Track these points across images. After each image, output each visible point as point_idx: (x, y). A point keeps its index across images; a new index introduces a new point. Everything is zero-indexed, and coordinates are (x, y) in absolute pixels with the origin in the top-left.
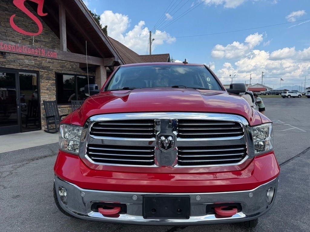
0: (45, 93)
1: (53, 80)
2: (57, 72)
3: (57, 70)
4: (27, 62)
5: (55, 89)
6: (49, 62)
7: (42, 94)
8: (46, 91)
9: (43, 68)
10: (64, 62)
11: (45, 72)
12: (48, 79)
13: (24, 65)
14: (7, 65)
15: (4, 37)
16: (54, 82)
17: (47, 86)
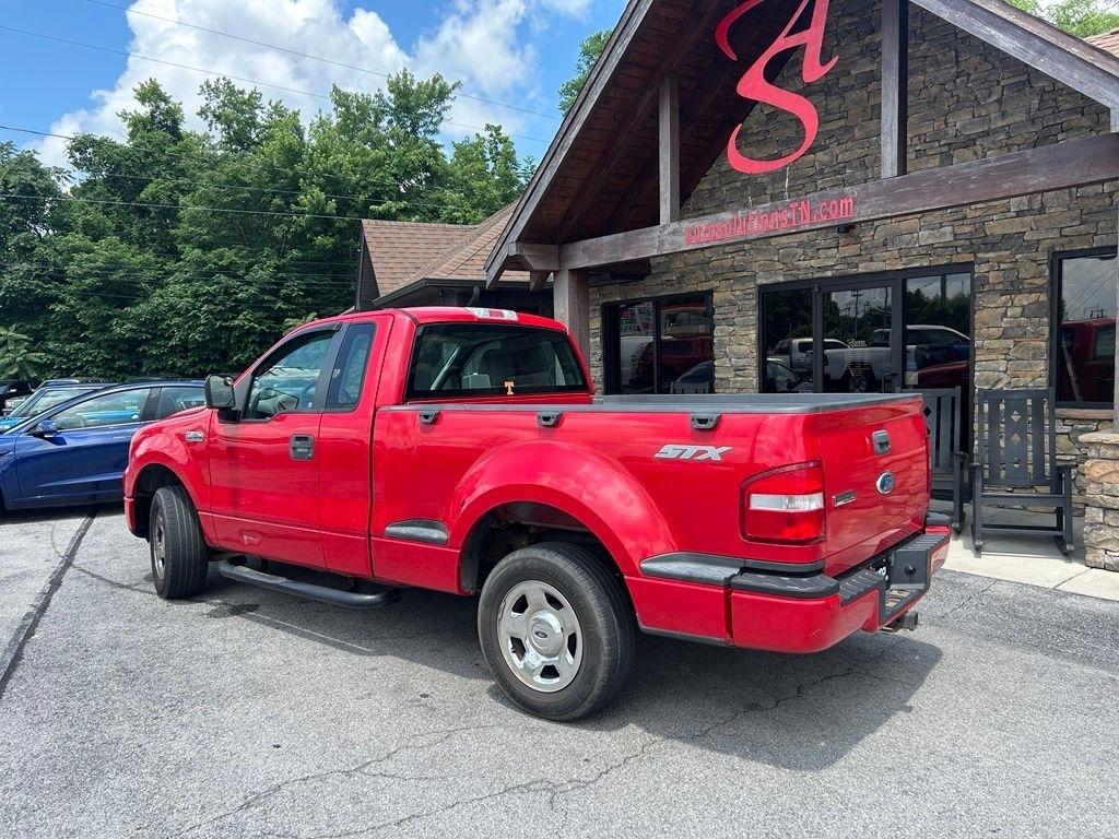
0: (990, 351)
1: (1037, 289)
2: (1057, 249)
3: (1061, 240)
4: (925, 237)
5: (1046, 330)
6: (1019, 214)
7: (982, 357)
8: (996, 344)
9: (992, 247)
10: (1107, 188)
11: (999, 263)
12: (1013, 288)
13: (914, 252)
14: (861, 265)
15: (859, 174)
16: (1043, 297)
17: (1005, 322)
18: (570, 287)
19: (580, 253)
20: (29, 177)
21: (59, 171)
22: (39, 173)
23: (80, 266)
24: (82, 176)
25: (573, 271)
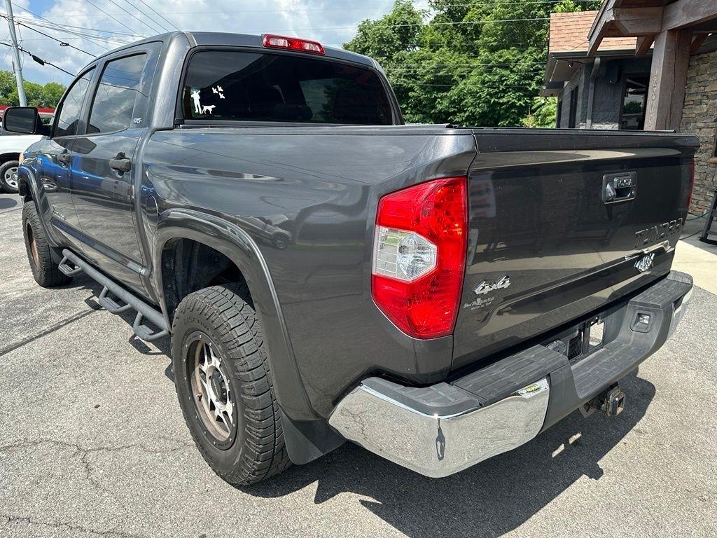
18: (667, 47)
19: (680, 12)
20: (405, 17)
21: (424, 11)
22: (411, 13)
23: (424, 68)
24: (434, 13)
25: (672, 31)
